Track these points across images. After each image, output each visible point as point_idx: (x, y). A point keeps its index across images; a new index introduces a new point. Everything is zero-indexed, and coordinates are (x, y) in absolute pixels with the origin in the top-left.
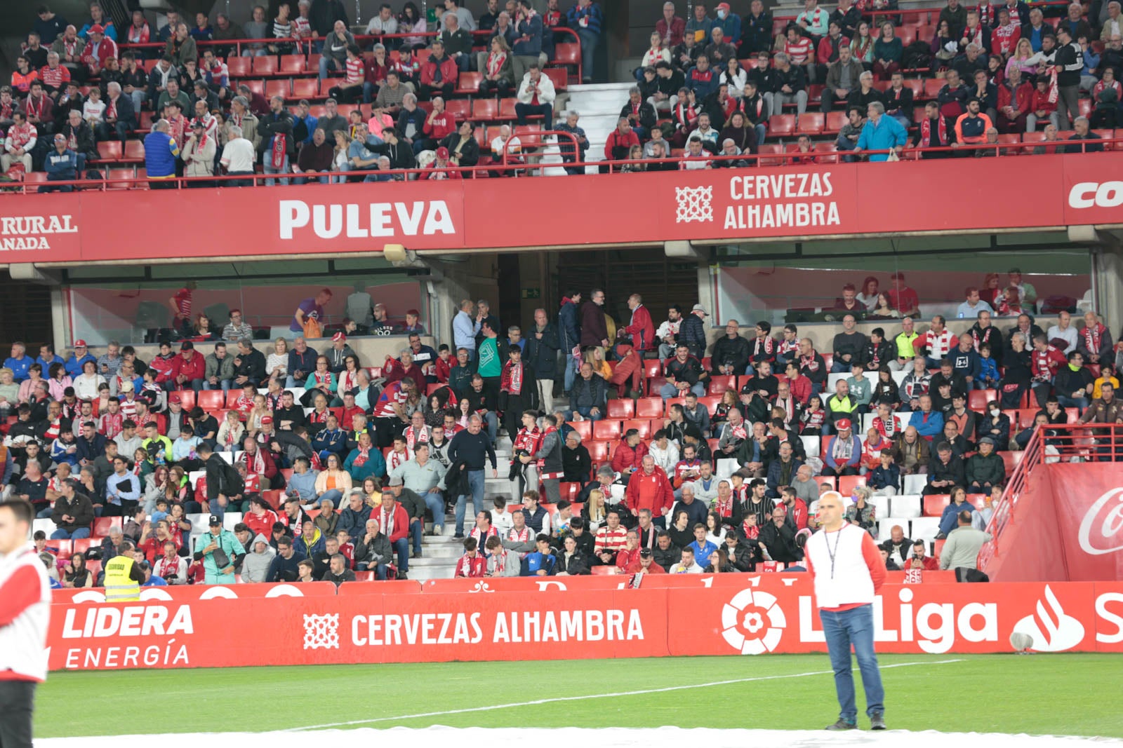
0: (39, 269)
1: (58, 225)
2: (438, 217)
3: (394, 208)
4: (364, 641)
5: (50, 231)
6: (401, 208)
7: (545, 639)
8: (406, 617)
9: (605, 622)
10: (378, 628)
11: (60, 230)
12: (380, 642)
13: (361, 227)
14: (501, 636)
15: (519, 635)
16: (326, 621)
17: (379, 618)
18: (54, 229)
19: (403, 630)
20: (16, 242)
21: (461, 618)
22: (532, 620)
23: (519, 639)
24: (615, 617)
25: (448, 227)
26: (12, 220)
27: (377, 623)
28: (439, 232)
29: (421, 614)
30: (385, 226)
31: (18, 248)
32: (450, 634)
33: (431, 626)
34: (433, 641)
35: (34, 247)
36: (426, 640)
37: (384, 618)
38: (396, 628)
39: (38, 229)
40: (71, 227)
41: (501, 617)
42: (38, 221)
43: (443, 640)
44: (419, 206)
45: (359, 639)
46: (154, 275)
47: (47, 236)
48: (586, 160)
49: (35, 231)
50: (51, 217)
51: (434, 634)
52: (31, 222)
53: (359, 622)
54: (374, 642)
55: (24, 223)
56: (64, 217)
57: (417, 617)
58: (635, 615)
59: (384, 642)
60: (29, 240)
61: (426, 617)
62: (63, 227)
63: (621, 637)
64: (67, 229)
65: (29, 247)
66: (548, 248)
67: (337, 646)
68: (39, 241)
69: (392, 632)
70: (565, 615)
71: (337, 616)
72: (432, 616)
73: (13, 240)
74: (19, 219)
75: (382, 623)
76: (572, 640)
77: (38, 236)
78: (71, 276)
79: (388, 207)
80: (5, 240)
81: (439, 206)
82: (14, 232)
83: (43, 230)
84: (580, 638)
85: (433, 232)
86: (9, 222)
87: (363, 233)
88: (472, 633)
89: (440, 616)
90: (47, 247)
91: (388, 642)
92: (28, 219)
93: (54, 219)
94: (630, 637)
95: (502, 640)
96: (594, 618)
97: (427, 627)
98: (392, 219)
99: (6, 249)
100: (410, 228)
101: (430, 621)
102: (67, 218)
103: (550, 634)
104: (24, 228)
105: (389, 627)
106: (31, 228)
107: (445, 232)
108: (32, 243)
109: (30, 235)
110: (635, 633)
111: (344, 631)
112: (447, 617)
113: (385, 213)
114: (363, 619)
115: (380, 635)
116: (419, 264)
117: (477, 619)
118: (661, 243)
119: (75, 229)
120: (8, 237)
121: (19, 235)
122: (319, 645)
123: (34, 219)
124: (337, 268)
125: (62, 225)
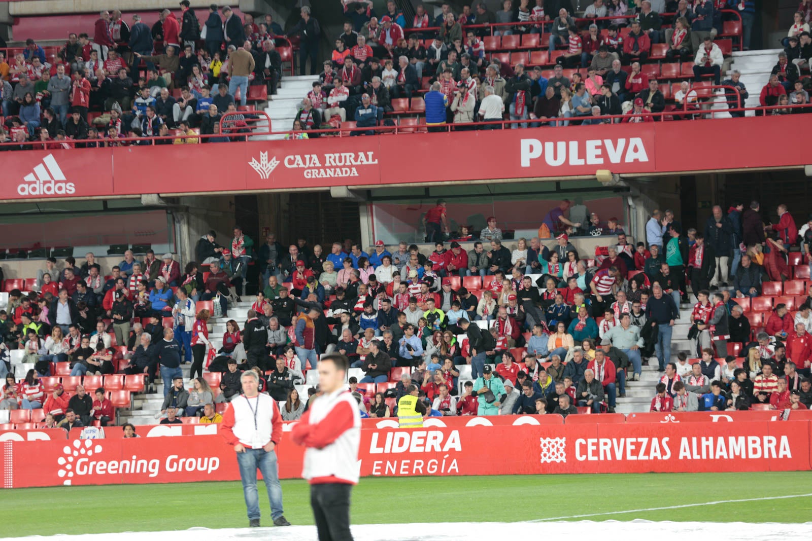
0: (351, 190)
1: (364, 159)
2: (636, 150)
3: (603, 143)
4: (584, 457)
5: (359, 163)
6: (608, 143)
7: (717, 457)
8: (615, 440)
9: (762, 445)
10: (594, 448)
11: (365, 162)
12: (595, 458)
13: (580, 157)
14: (685, 454)
15: (698, 454)
16: (557, 442)
17: (595, 440)
18: (361, 162)
19: (612, 450)
20: (335, 171)
21: (655, 441)
22: (707, 443)
23: (698, 457)
24: (770, 442)
25: (643, 157)
26: (332, 155)
27: (593, 444)
28: (636, 161)
29: (625, 438)
30: (597, 156)
31: (336, 176)
32: (647, 452)
33: (633, 447)
34: (634, 458)
35: (348, 175)
36: (630, 457)
37: (598, 441)
38: (608, 448)
39: (350, 162)
40: (373, 160)
41: (684, 441)
42: (350, 156)
43: (642, 457)
44: (621, 142)
45: (581, 456)
46: (432, 194)
47: (357, 167)
48: (746, 107)
49: (348, 163)
50: (360, 153)
51: (635, 452)
52: (345, 157)
53: (581, 444)
54: (591, 458)
55: (340, 158)
56: (368, 153)
57: (622, 440)
58: (784, 440)
59: (599, 458)
60: (344, 169)
61: (629, 440)
62: (368, 160)
63: (774, 456)
64: (370, 162)
65: (344, 175)
66: (717, 171)
67: (565, 461)
68: (351, 170)
69: (605, 451)
70: (732, 439)
71: (564, 439)
72: (634, 440)
73: (333, 170)
74: (337, 155)
75: (597, 445)
76: (738, 458)
77: (350, 167)
78: (374, 195)
79: (599, 142)
80: (328, 170)
81: (636, 141)
82: (334, 164)
83: (354, 163)
84: (743, 456)
85: (632, 161)
86: (330, 157)
87: (581, 162)
88: (663, 452)
89: (640, 440)
90: (356, 174)
91: (602, 458)
92: (343, 155)
93: (361, 154)
94: (781, 456)
95: (685, 457)
96: (754, 442)
97: (630, 448)
98: (602, 152)
99: (328, 176)
100: (615, 158)
101: (632, 444)
102: (370, 154)
103: (721, 453)
104: (340, 161)
105: (602, 448)
106: (345, 162)
107: (641, 160)
108: (346, 172)
109: (344, 166)
110: (785, 453)
111: (570, 450)
112: (645, 441)
113: (597, 147)
114: (583, 442)
115: (596, 453)
116: (622, 184)
117: (667, 442)
118: (802, 167)
119: (376, 162)
120: (330, 168)
121: (337, 166)
122: (552, 460)
123: (348, 155)
124: (562, 187)
125: (367, 159)
